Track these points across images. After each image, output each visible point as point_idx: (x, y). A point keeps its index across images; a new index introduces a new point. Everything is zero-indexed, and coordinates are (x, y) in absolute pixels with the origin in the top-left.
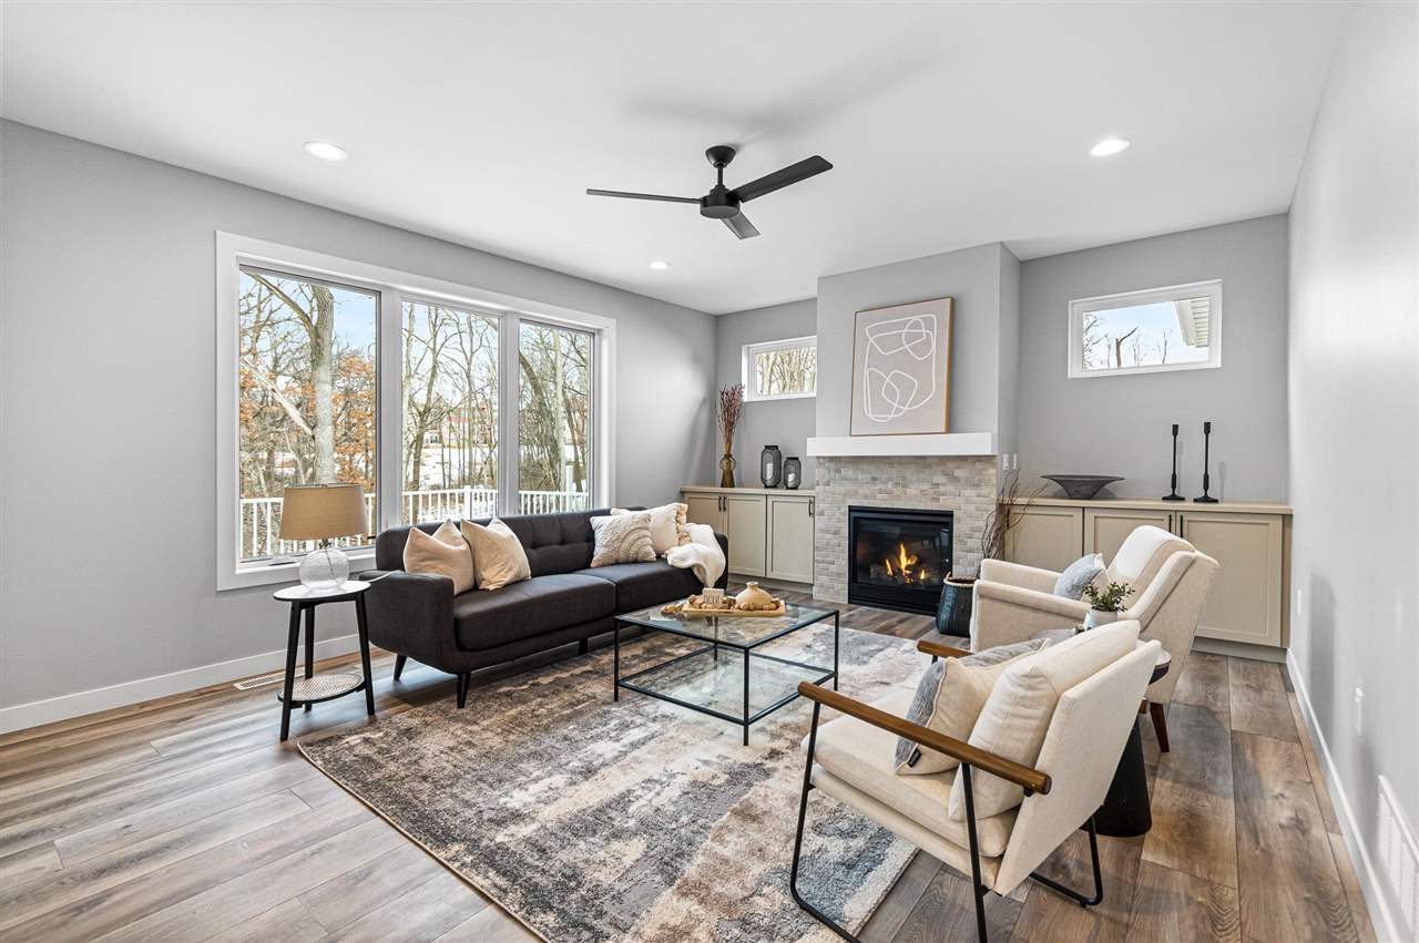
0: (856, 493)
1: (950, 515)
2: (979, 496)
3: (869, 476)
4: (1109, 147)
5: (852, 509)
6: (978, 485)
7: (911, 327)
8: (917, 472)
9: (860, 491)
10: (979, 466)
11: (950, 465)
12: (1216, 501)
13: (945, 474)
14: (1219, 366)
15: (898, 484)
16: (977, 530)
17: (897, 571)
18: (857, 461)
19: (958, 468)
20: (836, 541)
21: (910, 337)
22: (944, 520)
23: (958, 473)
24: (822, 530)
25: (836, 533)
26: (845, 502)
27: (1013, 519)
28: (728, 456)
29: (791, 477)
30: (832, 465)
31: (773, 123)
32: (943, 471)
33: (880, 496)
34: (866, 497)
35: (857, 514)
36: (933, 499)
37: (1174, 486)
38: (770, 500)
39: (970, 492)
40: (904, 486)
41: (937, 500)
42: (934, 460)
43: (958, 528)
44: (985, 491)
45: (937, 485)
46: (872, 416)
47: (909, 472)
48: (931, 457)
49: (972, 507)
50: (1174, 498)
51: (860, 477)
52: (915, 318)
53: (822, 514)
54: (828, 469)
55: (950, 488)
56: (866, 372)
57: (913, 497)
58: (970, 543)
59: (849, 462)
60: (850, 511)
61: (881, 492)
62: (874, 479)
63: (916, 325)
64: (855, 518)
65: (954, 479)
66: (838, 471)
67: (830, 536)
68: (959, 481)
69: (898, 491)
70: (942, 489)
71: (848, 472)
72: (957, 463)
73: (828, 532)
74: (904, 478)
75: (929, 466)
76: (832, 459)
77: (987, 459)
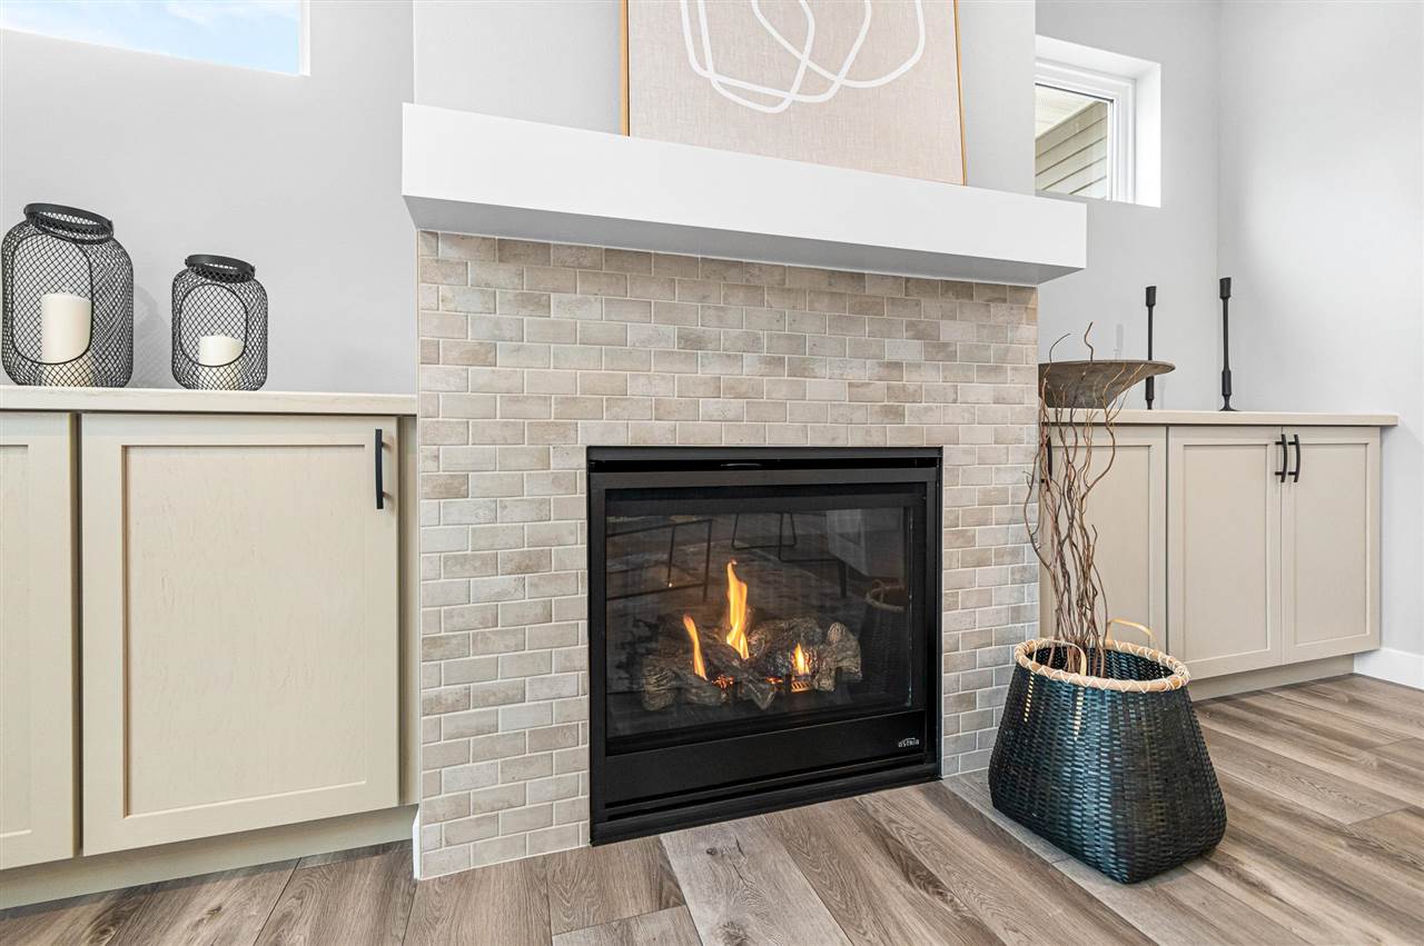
0: (618, 392)
1: (930, 460)
2: (997, 400)
3: (669, 329)
5: (601, 463)
6: (997, 370)
9: (637, 388)
10: (1000, 310)
11: (931, 307)
14: (1158, 205)
15: (776, 360)
17: (718, 659)
19: (950, 315)
20: (528, 602)
22: (915, 478)
23: (948, 330)
24: (455, 562)
25: (527, 566)
32: (910, 325)
33: (709, 406)
35: (622, 480)
36: (885, 410)
39: (979, 390)
40: (798, 369)
41: (895, 414)
43: (957, 496)
44: (1012, 385)
45: (897, 365)
46: (715, 78)
47: (813, 323)
51: (636, 331)
53: (454, 489)
55: (929, 378)
58: (984, 537)
60: (593, 466)
62: (692, 343)
65: (940, 351)
67: (504, 581)
68: (952, 356)
69: (778, 386)
70: (910, 380)
73: (490, 564)
74: (797, 342)
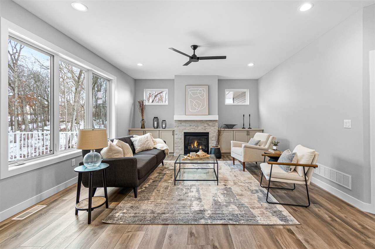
0: (186, 129)
1: (208, 133)
2: (214, 129)
3: (189, 125)
4: (251, 65)
5: (185, 133)
7: (200, 91)
8: (201, 124)
9: (187, 128)
10: (214, 122)
11: (208, 122)
12: (251, 128)
13: (207, 124)
14: (249, 104)
15: (196, 127)
16: (214, 136)
17: (194, 147)
18: (186, 121)
19: (210, 123)
20: (181, 141)
21: (200, 93)
22: (207, 134)
23: (210, 124)
24: (177, 139)
25: (180, 139)
26: (182, 131)
27: (221, 133)
28: (143, 120)
29: (164, 126)
30: (179, 122)
31: (213, 45)
33: (191, 129)
34: (188, 130)
35: (186, 134)
36: (204, 130)
37: (244, 126)
38: (160, 131)
39: (212, 128)
40: (198, 127)
42: (204, 121)
43: (210, 136)
44: (215, 127)
46: (191, 110)
47: (199, 124)
48: (204, 120)
49: (213, 131)
50: (244, 128)
51: (187, 125)
52: (200, 89)
53: (176, 134)
54: (178, 123)
55: (208, 127)
56: (189, 100)
57: (200, 129)
58: (213, 139)
59: (184, 121)
60: (184, 133)
61: (192, 128)
62: (190, 125)
63: (200, 90)
64: (185, 135)
65: (209, 125)
66: (181, 124)
69: (196, 128)
70: (206, 127)
71: (184, 124)
72: (210, 122)
73: (178, 139)
75: (203, 122)
76: (179, 121)
77: (216, 121)
